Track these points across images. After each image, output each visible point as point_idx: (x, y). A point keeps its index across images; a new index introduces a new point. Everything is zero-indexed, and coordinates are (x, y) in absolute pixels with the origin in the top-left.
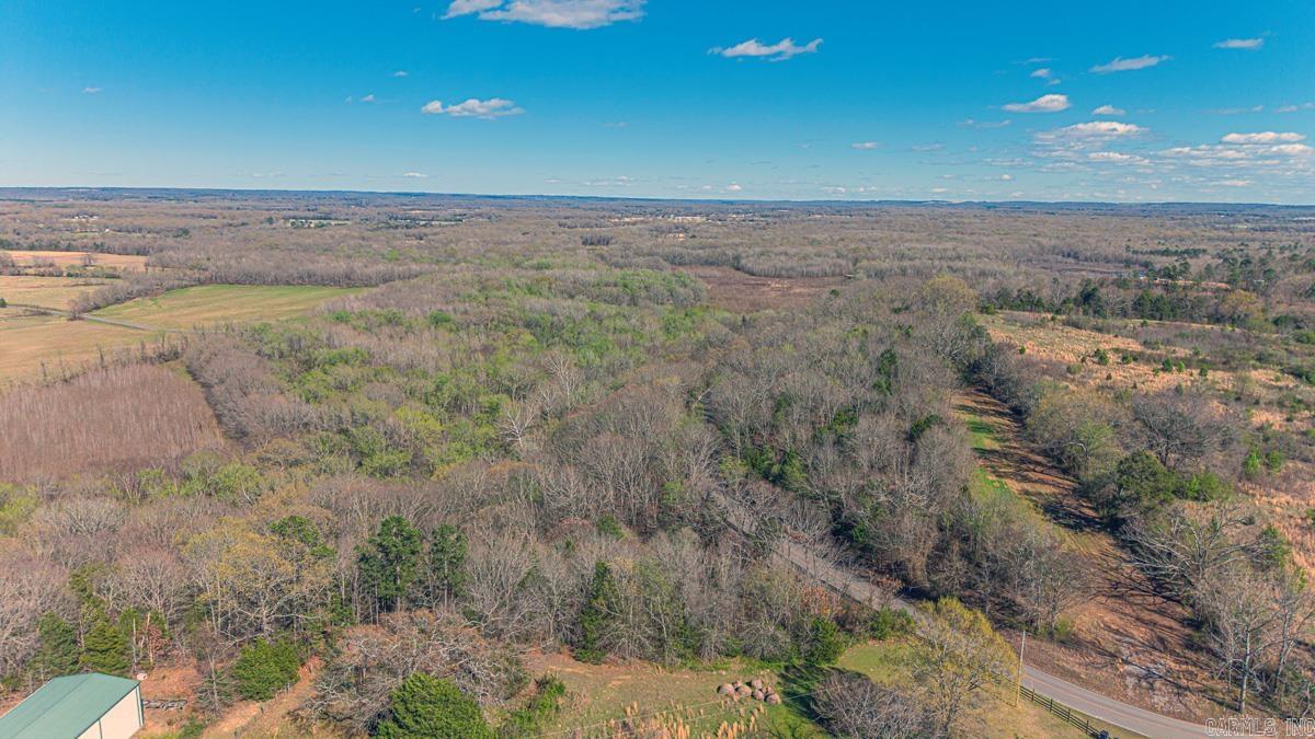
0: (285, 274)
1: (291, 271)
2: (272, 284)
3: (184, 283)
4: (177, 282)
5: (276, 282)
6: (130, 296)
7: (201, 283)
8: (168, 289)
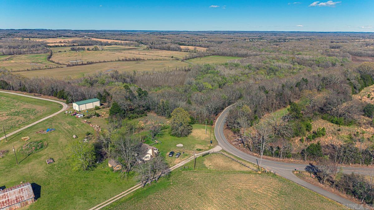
0: (232, 54)
1: (234, 53)
2: (228, 56)
3: (209, 55)
4: (207, 54)
5: (230, 55)
6: (196, 57)
7: (213, 55)
8: (205, 56)
